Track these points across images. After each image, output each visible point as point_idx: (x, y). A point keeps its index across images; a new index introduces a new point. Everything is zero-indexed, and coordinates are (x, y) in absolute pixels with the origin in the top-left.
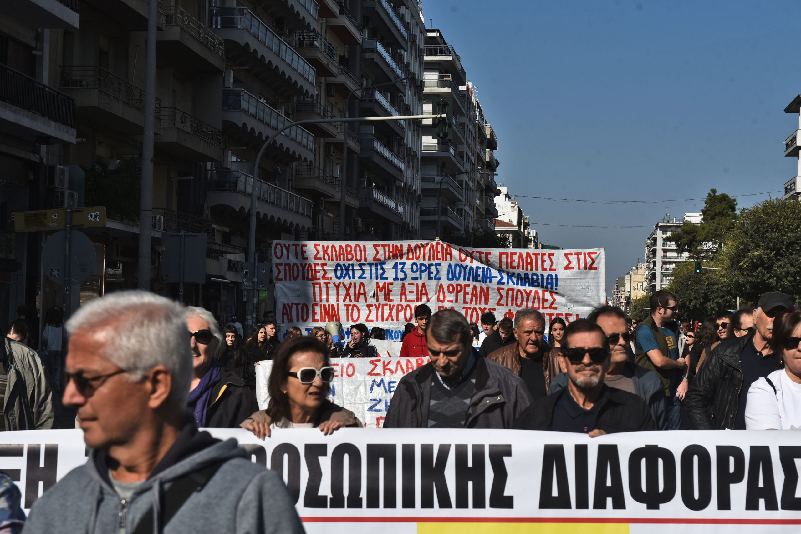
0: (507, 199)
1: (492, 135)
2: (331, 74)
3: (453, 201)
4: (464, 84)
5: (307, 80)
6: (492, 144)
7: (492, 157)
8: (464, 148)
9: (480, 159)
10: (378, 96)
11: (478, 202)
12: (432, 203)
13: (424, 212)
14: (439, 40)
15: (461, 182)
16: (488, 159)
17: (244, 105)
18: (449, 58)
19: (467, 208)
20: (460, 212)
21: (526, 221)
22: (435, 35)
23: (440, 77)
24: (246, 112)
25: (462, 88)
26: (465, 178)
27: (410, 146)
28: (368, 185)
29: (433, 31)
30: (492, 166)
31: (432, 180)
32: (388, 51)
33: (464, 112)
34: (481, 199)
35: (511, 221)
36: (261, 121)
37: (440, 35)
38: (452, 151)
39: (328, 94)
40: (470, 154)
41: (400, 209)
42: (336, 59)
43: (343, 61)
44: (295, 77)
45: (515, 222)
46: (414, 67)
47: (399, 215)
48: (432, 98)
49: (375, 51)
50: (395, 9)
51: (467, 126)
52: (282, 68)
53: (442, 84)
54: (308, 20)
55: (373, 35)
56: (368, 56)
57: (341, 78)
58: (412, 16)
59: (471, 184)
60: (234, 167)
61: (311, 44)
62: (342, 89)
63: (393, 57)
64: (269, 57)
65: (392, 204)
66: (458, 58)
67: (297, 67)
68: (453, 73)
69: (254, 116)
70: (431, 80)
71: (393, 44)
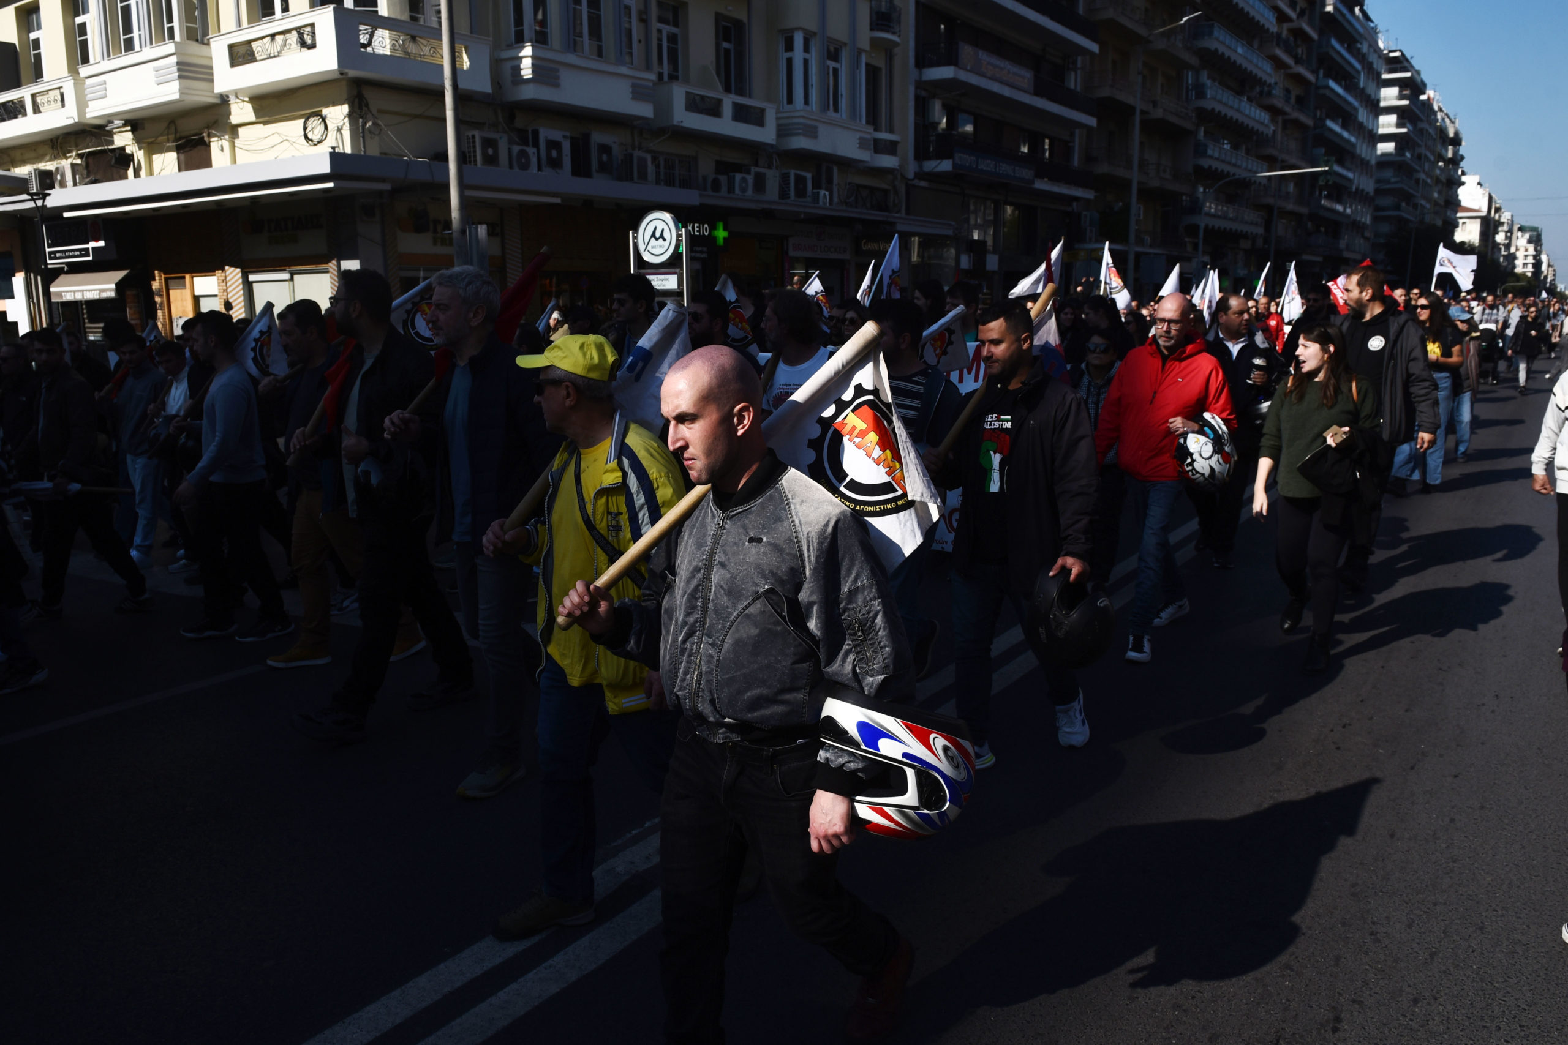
0: (1479, 186)
1: (1457, 133)
2: (1283, 113)
3: (1408, 198)
4: (1424, 93)
5: (1262, 124)
6: (1456, 141)
7: (1455, 153)
8: (1423, 151)
9: (1441, 158)
10: (1330, 124)
11: (1436, 195)
12: (1386, 201)
13: (1378, 209)
14: (1402, 59)
15: (1417, 181)
16: (1450, 155)
17: (1210, 152)
18: (1408, 74)
19: (1423, 202)
20: (1415, 206)
21: (1498, 206)
22: (1397, 54)
23: (1400, 91)
24: (1211, 157)
25: (1423, 97)
26: (1422, 176)
27: (1363, 155)
28: (1320, 194)
29: (1395, 51)
30: (1457, 160)
31: (1388, 182)
32: (1340, 84)
33: (1423, 118)
34: (1440, 193)
35: (1480, 208)
36: (1223, 161)
37: (1403, 55)
38: (1408, 155)
39: (1284, 128)
40: (1429, 154)
41: (1348, 211)
42: (1293, 100)
43: (1301, 102)
44: (1252, 124)
45: (1485, 209)
46: (1370, 89)
47: (1348, 216)
48: (1389, 110)
49: (1328, 87)
50: (1349, 49)
51: (1427, 130)
52: (1241, 119)
53: (1401, 97)
54: (1265, 77)
55: (1328, 75)
56: (1322, 91)
57: (1296, 115)
58: (1370, 46)
59: (1429, 181)
60: (1201, 196)
61: (1269, 94)
62: (1296, 123)
63: (1347, 89)
64: (1230, 113)
65: (1340, 208)
66: (1418, 72)
67: (1253, 115)
68: (1413, 87)
69: (1217, 159)
70: (1389, 96)
71: (1347, 78)
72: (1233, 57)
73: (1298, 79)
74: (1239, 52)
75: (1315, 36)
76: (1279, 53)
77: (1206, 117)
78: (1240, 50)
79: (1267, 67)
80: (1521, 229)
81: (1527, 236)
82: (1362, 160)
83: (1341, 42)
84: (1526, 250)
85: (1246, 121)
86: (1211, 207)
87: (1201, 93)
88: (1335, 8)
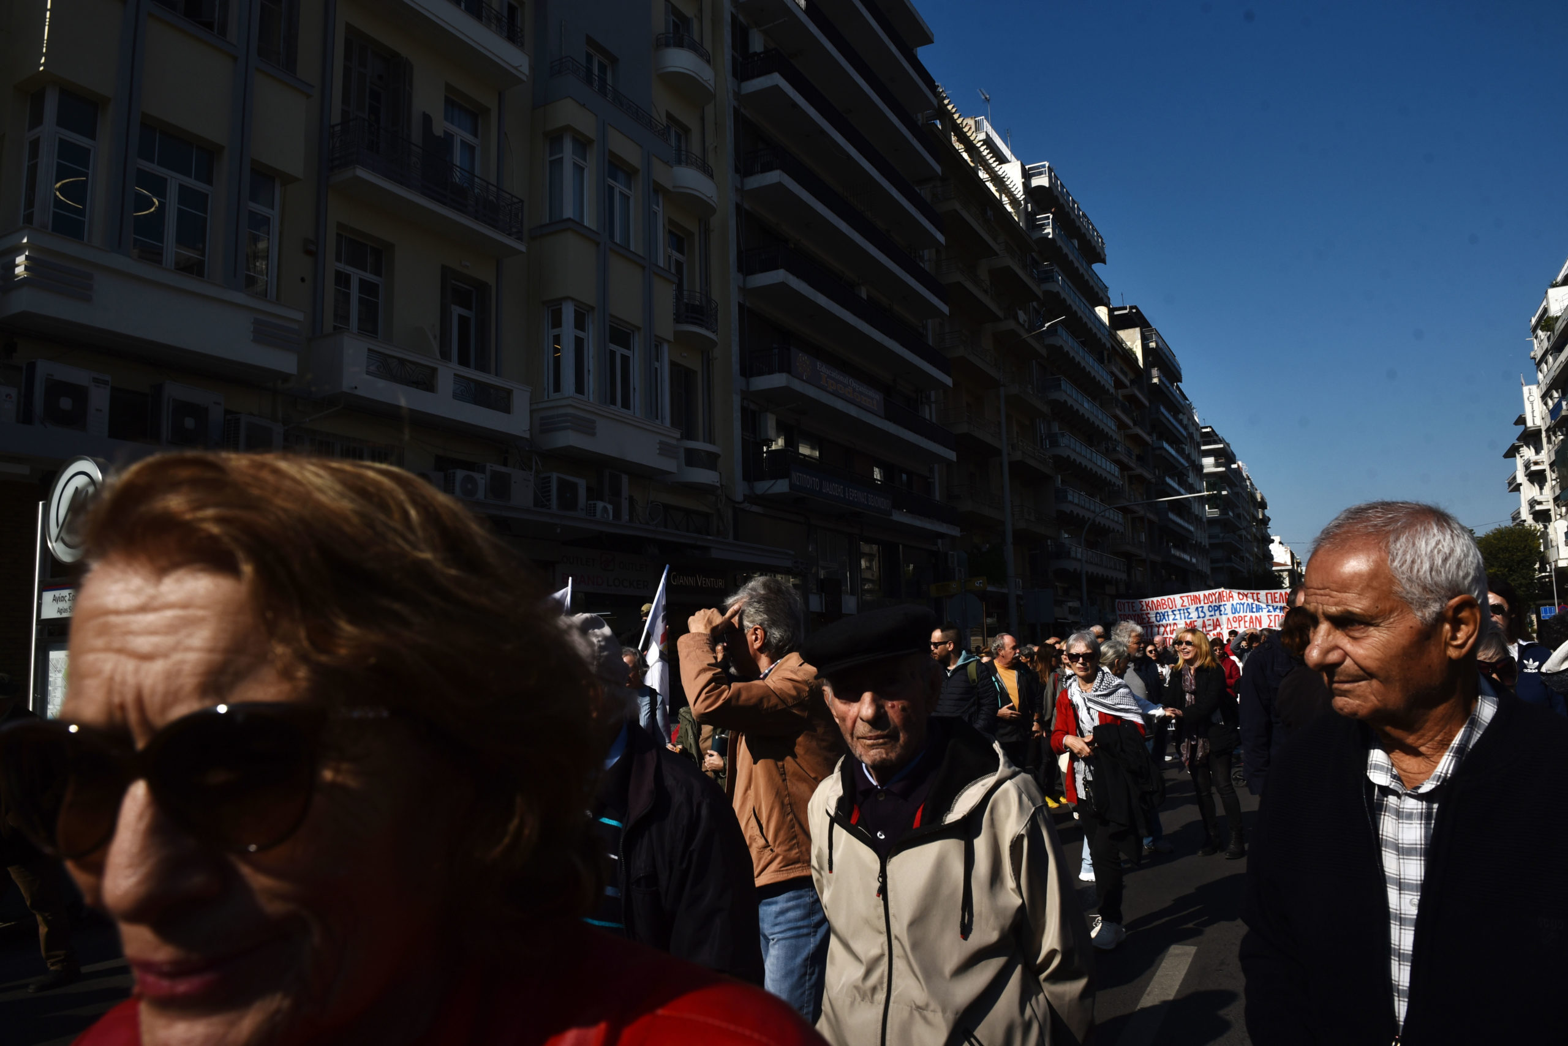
0: (1281, 545)
1: (1262, 498)
2: (1130, 469)
3: (1236, 551)
4: (1235, 463)
5: (1113, 475)
6: (1263, 505)
7: (1264, 515)
8: (1240, 511)
9: (1255, 518)
10: (1169, 480)
11: (1256, 550)
12: (1218, 554)
13: (1213, 561)
14: (1212, 434)
15: (1240, 536)
16: (1260, 516)
17: (1070, 498)
18: (1221, 446)
19: (1247, 555)
20: (1242, 558)
21: (1298, 561)
22: (1208, 430)
23: (1216, 460)
24: (1071, 502)
25: (1234, 466)
26: (1244, 532)
27: (1197, 513)
28: (1168, 544)
29: (1206, 427)
30: (1265, 521)
31: (1217, 537)
32: (1172, 447)
33: (1238, 484)
34: (1258, 548)
35: (1286, 562)
36: (1083, 507)
37: (1212, 429)
38: (1231, 514)
39: (1129, 482)
40: (1246, 515)
41: (1194, 560)
42: (1134, 457)
43: (1140, 458)
44: (1104, 474)
45: (1289, 562)
46: (1194, 455)
47: (1194, 564)
48: (1211, 476)
49: (1163, 448)
50: (1175, 417)
51: (1241, 494)
53: (1217, 465)
54: (1110, 433)
55: (1161, 437)
56: (1158, 452)
57: (1139, 471)
58: (1189, 419)
59: (1249, 537)
60: (1067, 542)
61: (1114, 450)
62: (1140, 479)
63: (1177, 451)
64: (1084, 462)
65: (1187, 557)
66: (1228, 445)
67: (1106, 467)
68: (1225, 456)
69: (1078, 505)
70: (1209, 464)
71: (1176, 442)
72: (1081, 411)
73: (1136, 439)
74: (1086, 407)
75: (1147, 403)
76: (1119, 412)
77: (1064, 464)
78: (1086, 405)
79: (1112, 425)
82: (1197, 516)
83: (1169, 411)
85: (1100, 472)
86: (1078, 551)
87: (1054, 443)
88: (1160, 380)
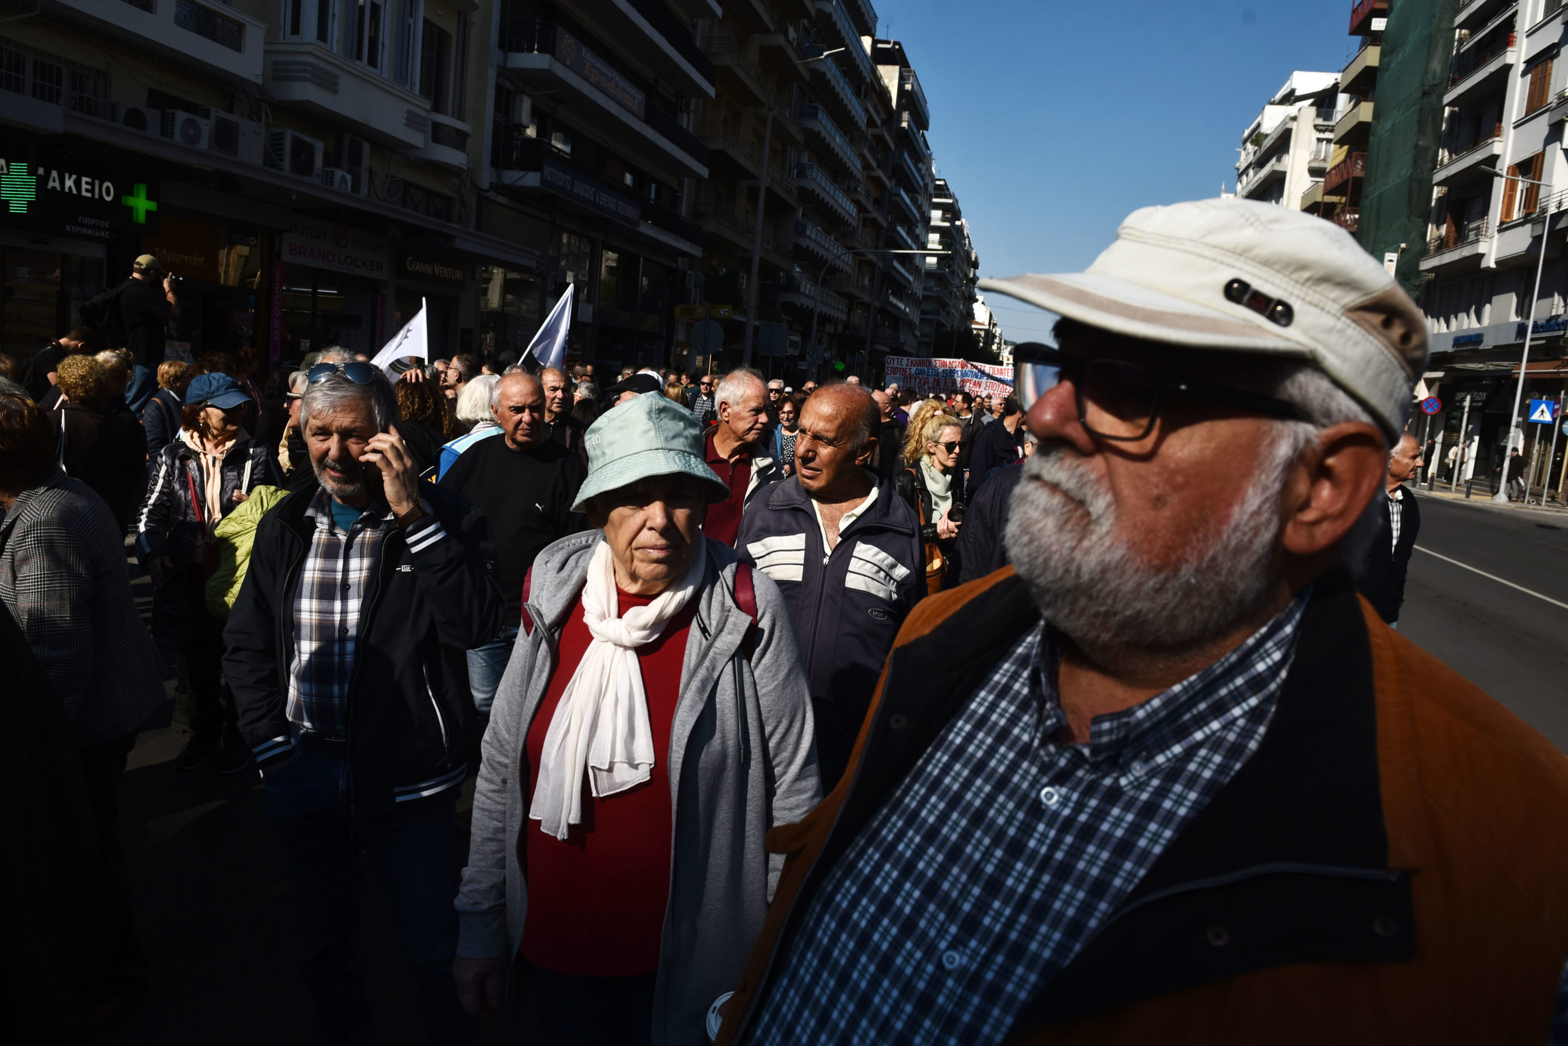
0: (983, 305)
1: (976, 258)
2: (868, 212)
3: (944, 305)
4: (959, 220)
5: (851, 215)
6: (975, 265)
7: (974, 274)
8: (956, 268)
9: (966, 276)
10: (899, 229)
11: (962, 307)
12: (929, 306)
13: (923, 312)
14: (945, 187)
15: (951, 292)
16: (971, 276)
17: (808, 232)
18: (950, 201)
19: (953, 311)
20: (948, 313)
21: (995, 322)
22: (942, 183)
23: (943, 214)
24: (809, 237)
25: (958, 223)
26: (955, 289)
27: (918, 264)
28: (887, 291)
29: (940, 180)
31: (930, 289)
32: (908, 196)
33: (958, 241)
34: (964, 305)
35: (984, 322)
36: (819, 244)
37: (946, 184)
38: (944, 270)
39: (864, 225)
40: (959, 272)
41: (908, 310)
42: (872, 200)
43: (877, 202)
44: (843, 214)
45: (987, 323)
46: (925, 207)
48: (936, 229)
49: (899, 195)
50: (916, 165)
51: (959, 251)
52: (835, 207)
53: (944, 219)
54: (856, 172)
55: (899, 184)
56: (894, 198)
57: (874, 214)
58: (927, 169)
59: (958, 293)
60: (797, 276)
61: (855, 189)
62: (874, 223)
63: (911, 200)
64: (827, 199)
65: (902, 306)
66: (957, 201)
67: (845, 206)
68: (952, 212)
69: (814, 241)
70: (936, 216)
71: (912, 190)
72: (833, 145)
73: (877, 182)
74: (837, 141)
75: (893, 147)
76: (866, 152)
77: (808, 197)
78: (838, 139)
79: (858, 164)
80: (1006, 343)
81: (1009, 348)
82: (917, 267)
83: (911, 158)
84: (1008, 360)
85: (839, 210)
86: (807, 287)
87: (802, 174)
88: (909, 125)
